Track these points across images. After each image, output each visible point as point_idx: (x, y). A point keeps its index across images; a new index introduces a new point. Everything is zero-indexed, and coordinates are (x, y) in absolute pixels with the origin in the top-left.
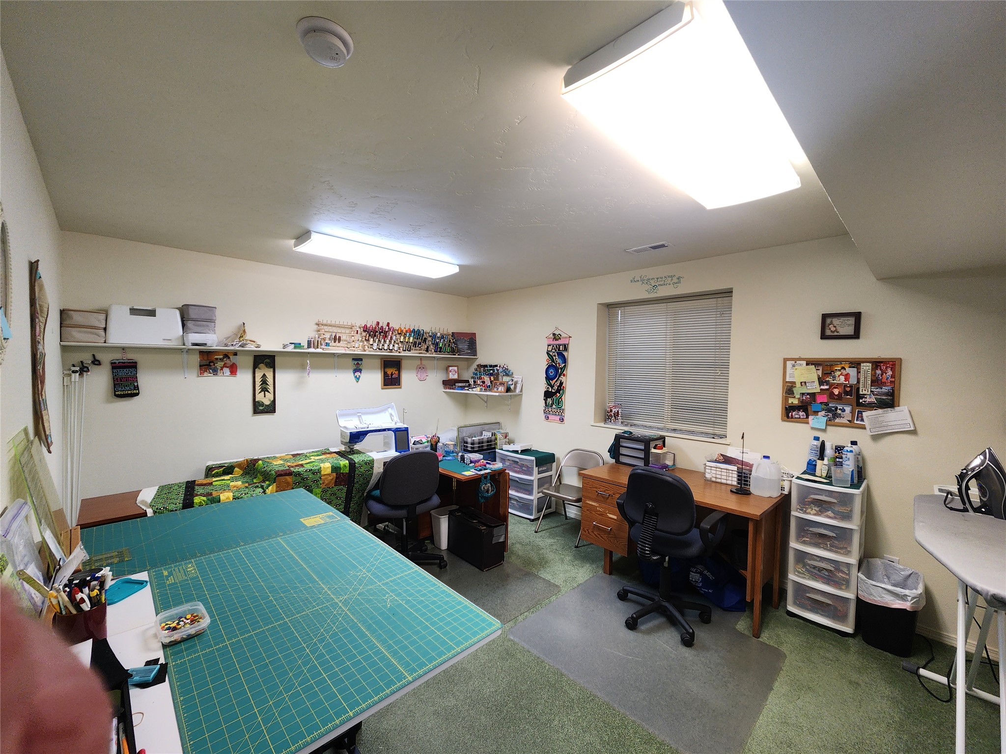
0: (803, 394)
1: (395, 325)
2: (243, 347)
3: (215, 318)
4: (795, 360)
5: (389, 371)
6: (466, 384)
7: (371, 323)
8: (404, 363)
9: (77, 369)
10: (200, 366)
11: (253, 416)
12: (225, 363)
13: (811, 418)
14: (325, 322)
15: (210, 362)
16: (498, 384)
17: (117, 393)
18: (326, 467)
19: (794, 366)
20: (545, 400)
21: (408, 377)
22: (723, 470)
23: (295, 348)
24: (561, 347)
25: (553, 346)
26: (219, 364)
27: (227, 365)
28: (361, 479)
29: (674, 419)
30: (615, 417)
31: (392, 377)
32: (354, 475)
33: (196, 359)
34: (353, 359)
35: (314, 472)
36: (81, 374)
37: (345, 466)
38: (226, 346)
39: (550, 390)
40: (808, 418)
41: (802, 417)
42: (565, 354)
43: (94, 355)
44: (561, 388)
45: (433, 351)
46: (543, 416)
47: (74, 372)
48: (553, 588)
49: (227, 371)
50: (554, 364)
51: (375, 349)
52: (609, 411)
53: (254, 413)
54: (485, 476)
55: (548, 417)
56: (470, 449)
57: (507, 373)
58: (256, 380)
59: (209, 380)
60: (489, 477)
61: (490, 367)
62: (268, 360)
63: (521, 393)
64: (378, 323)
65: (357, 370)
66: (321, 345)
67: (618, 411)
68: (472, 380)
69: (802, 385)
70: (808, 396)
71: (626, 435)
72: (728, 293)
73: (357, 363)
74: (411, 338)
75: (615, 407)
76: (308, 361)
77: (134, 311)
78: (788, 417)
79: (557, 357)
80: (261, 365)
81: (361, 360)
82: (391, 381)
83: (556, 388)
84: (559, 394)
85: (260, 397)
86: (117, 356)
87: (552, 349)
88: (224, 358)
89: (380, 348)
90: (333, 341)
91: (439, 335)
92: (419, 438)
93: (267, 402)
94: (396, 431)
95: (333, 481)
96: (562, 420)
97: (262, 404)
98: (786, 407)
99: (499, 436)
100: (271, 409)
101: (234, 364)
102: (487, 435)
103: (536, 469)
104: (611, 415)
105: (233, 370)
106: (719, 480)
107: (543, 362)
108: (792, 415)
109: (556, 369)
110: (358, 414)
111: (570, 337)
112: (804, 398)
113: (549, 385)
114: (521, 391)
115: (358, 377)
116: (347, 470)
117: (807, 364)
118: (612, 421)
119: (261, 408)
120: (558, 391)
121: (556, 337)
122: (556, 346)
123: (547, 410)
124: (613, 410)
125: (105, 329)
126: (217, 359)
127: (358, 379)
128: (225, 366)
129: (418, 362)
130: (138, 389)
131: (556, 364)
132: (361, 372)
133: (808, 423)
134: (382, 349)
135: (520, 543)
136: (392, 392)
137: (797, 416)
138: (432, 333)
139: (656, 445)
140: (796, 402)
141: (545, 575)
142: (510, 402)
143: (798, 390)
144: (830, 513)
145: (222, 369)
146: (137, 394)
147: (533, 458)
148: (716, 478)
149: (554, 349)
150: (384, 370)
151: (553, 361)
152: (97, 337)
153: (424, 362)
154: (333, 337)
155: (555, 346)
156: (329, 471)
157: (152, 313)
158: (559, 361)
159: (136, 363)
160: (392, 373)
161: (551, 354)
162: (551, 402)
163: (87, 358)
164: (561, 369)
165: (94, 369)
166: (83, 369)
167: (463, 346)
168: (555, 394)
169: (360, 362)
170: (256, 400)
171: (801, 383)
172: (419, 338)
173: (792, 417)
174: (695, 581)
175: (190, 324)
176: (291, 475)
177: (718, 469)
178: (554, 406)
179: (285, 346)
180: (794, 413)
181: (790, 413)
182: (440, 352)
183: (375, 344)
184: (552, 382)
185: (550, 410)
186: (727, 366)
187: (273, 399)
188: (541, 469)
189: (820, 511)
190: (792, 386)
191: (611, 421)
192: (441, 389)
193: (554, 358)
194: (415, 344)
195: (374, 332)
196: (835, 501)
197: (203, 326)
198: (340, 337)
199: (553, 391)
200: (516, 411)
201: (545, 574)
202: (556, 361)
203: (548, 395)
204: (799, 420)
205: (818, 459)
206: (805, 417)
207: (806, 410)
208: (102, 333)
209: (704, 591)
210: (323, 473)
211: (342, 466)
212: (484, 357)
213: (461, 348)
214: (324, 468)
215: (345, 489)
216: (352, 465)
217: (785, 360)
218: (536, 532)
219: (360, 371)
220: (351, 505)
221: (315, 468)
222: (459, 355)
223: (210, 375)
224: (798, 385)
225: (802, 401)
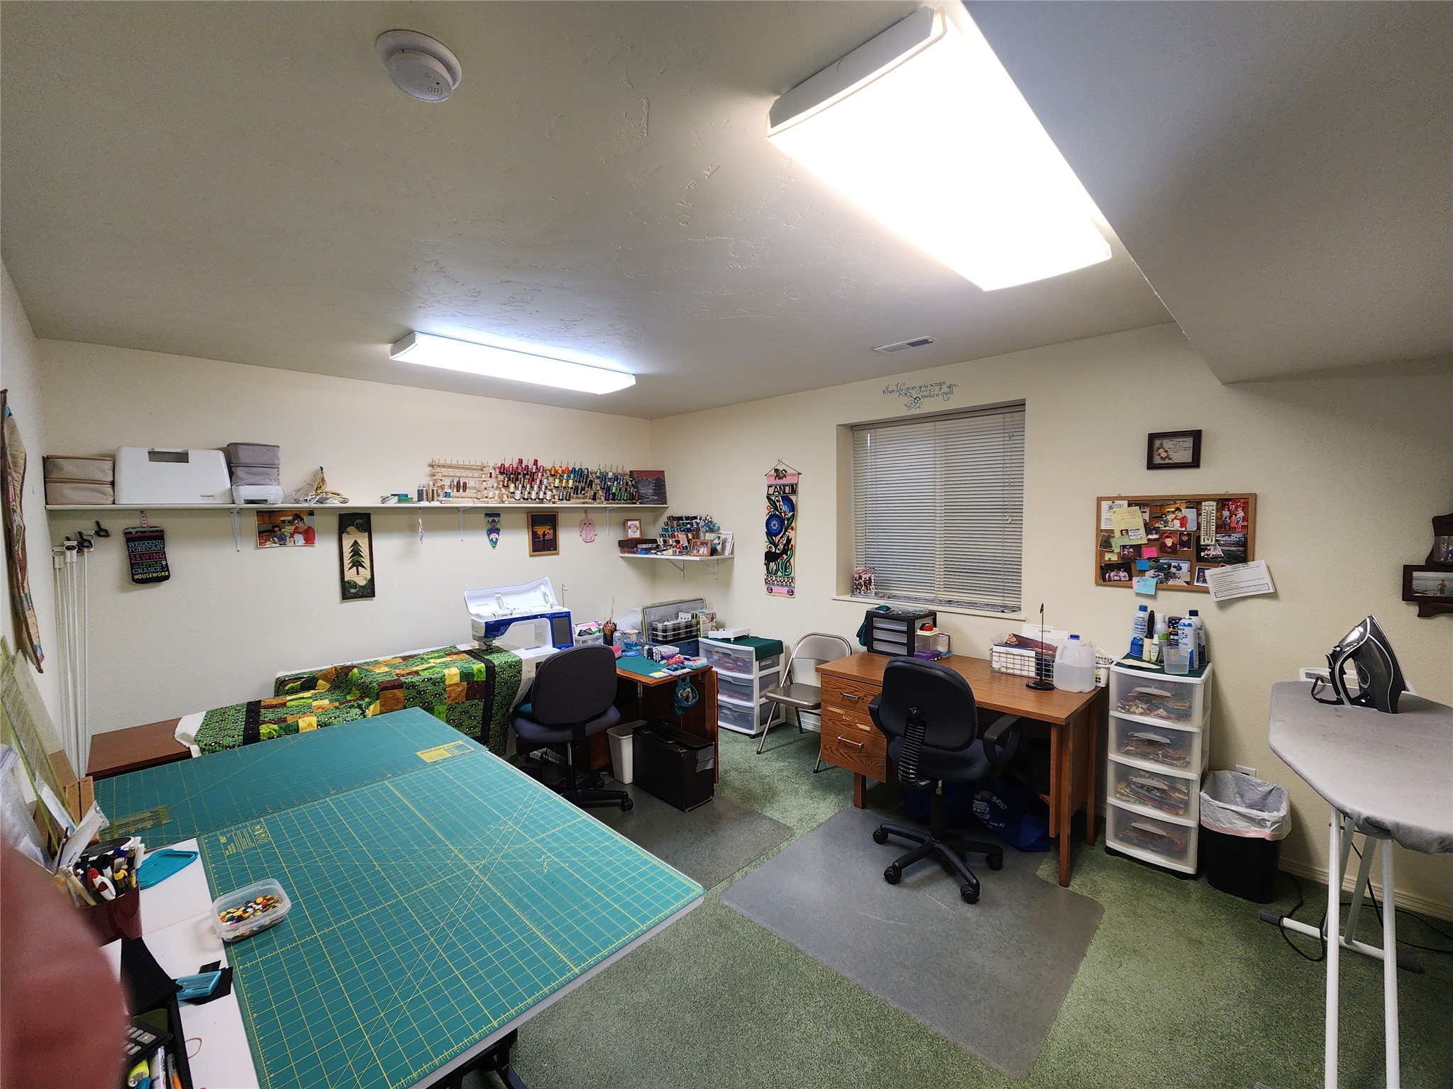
0: (1124, 547)
1: (545, 463)
2: (322, 503)
3: (277, 462)
4: (1113, 499)
5: (540, 530)
6: (652, 545)
7: (510, 461)
8: (561, 518)
9: (74, 543)
10: (259, 533)
11: (342, 603)
12: (297, 528)
13: (1135, 579)
14: (442, 462)
15: (274, 527)
16: (699, 543)
17: (136, 577)
18: (452, 674)
19: (1111, 508)
20: (767, 565)
21: (568, 538)
22: (1016, 657)
23: (399, 501)
24: (787, 488)
25: (776, 487)
26: (288, 529)
27: (300, 530)
28: (505, 689)
29: (947, 587)
30: (867, 586)
31: (544, 538)
32: (494, 683)
33: (252, 523)
34: (486, 515)
35: (435, 682)
36: (80, 551)
37: (480, 671)
38: (297, 503)
39: (774, 550)
40: (1132, 580)
41: (1123, 579)
42: (793, 498)
43: (98, 523)
44: (788, 547)
45: (603, 498)
46: (764, 587)
47: (69, 548)
48: (783, 831)
49: (300, 539)
50: (777, 513)
51: (517, 498)
52: (858, 578)
53: (343, 599)
54: (683, 678)
55: (772, 590)
56: (661, 639)
57: (711, 527)
58: (344, 550)
59: (273, 552)
60: (688, 678)
61: (686, 520)
62: (359, 521)
63: (732, 556)
64: (521, 461)
65: (493, 530)
66: (438, 495)
67: (870, 578)
68: (661, 539)
69: (1122, 535)
70: (1131, 550)
71: (882, 612)
72: (1020, 406)
73: (493, 520)
74: (571, 482)
75: (866, 572)
76: (420, 520)
77: (155, 456)
78: (1104, 579)
79: (781, 503)
80: (351, 529)
81: (498, 515)
82: (544, 544)
83: (782, 547)
84: (787, 555)
85: (350, 575)
86: (134, 523)
87: (774, 492)
88: (294, 520)
89: (526, 497)
90: (455, 490)
91: (610, 475)
92: (587, 626)
93: (361, 582)
94: (552, 617)
95: (464, 694)
96: (791, 593)
97: (355, 585)
98: (1101, 566)
99: (702, 619)
100: (368, 591)
101: (310, 527)
102: (685, 618)
103: (756, 665)
104: (860, 584)
105: (309, 537)
106: (1010, 671)
107: (761, 511)
108: (1109, 577)
109: (781, 520)
110: (497, 596)
111: (799, 474)
112: (1126, 552)
113: (771, 543)
114: (732, 552)
115: (494, 540)
116: (483, 677)
117: (1129, 505)
118: (862, 592)
119: (353, 591)
120: (785, 551)
121: (779, 474)
122: (780, 487)
123: (769, 579)
124: (864, 577)
125: (113, 484)
126: (283, 522)
127: (494, 543)
128: (296, 531)
129: (583, 516)
130: (168, 570)
131: (780, 513)
132: (498, 533)
133: (1131, 587)
134: (527, 499)
135: (736, 770)
136: (545, 560)
137: (1116, 578)
138: (600, 473)
139: (924, 625)
140: (1114, 558)
141: (772, 813)
142: (716, 568)
143: (1117, 542)
144: (1161, 712)
145: (292, 536)
146: (167, 578)
147: (752, 649)
148: (1007, 668)
149: (778, 491)
150: (532, 529)
151: (776, 508)
152: (101, 495)
153: (591, 516)
154: (455, 484)
155: (778, 487)
156: (457, 679)
157: (182, 457)
158: (785, 508)
159: (162, 531)
160: (544, 532)
161: (773, 498)
162: (775, 568)
163: (88, 528)
164: (788, 519)
165: (98, 542)
166: (83, 544)
167: (647, 490)
168: (780, 555)
169: (496, 519)
170: (346, 579)
171: (1122, 531)
172: (582, 480)
173: (1110, 580)
174: (981, 812)
175: (240, 472)
176: (402, 687)
177: (1008, 656)
178: (779, 574)
179: (384, 500)
180: (1112, 574)
181: (1107, 575)
182: (613, 499)
183: (518, 492)
184: (776, 539)
185: (774, 579)
186: (1019, 510)
187: (370, 577)
188: (763, 663)
189: (1148, 709)
190: (1109, 536)
191: (860, 593)
192: (617, 553)
193: (778, 504)
194: (576, 490)
195: (515, 475)
196: (1169, 695)
197: (262, 474)
198: (465, 484)
199: (777, 551)
200: (726, 582)
201: (772, 812)
202: (781, 509)
203: (770, 557)
204: (1119, 584)
205: (1146, 637)
206: (1127, 579)
207: (1128, 569)
208: (108, 489)
209: (993, 826)
210: (447, 682)
211: (475, 671)
212: (678, 504)
213: (644, 493)
214: (449, 675)
215: (481, 705)
216: (490, 669)
217: (1100, 500)
218: (759, 753)
219: (497, 531)
220: (491, 727)
221: (436, 676)
222: (640, 503)
223: (274, 545)
224: (1117, 534)
225: (1122, 557)
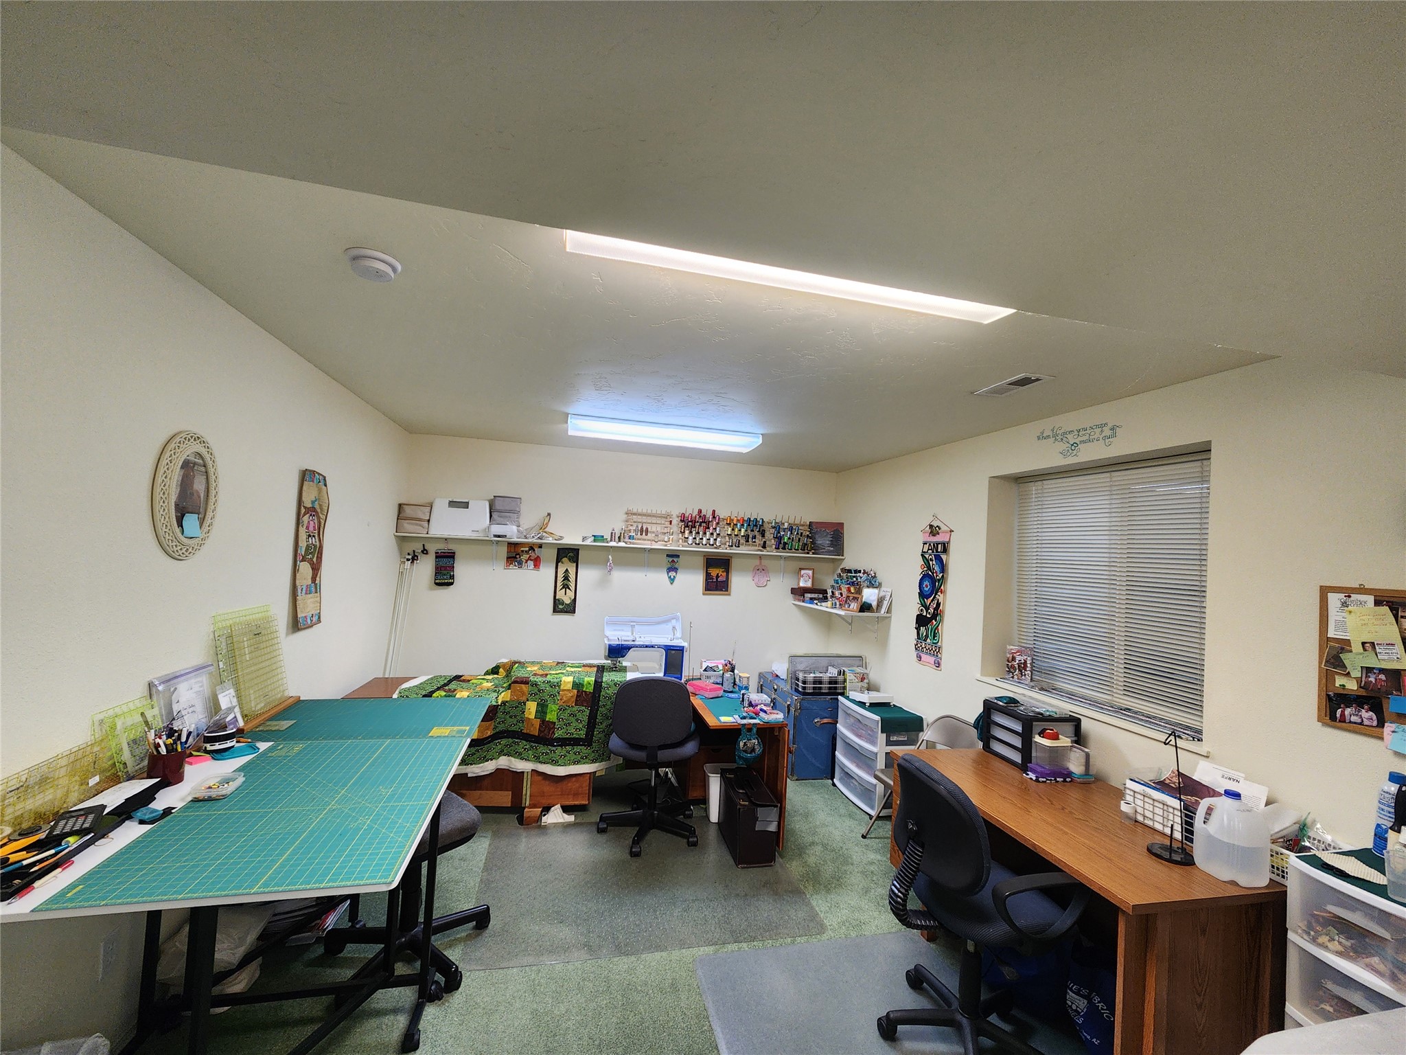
0: (1369, 670)
1: (723, 513)
2: (541, 539)
3: (518, 509)
4: (1348, 592)
5: (714, 572)
6: (822, 595)
7: (691, 510)
8: (735, 563)
9: (410, 557)
10: (507, 558)
11: (553, 615)
12: (530, 556)
13: (1389, 727)
14: (635, 511)
15: (516, 555)
16: (851, 598)
17: (437, 581)
18: (568, 681)
19: (1344, 604)
20: (918, 629)
21: (739, 581)
22: (1156, 804)
23: (595, 541)
24: (940, 546)
25: (930, 545)
26: (525, 557)
27: (532, 558)
28: (609, 703)
29: (1129, 690)
30: (1021, 671)
31: (717, 580)
32: (599, 696)
33: (503, 551)
34: (667, 555)
35: (553, 685)
36: (412, 562)
37: (590, 684)
38: (526, 538)
39: (925, 614)
40: (1383, 727)
41: (1366, 722)
42: (944, 557)
43: (424, 545)
44: (937, 614)
45: (774, 546)
46: (914, 653)
47: (408, 560)
48: (814, 925)
49: (531, 564)
50: (930, 573)
51: (690, 543)
52: (1010, 659)
53: (554, 612)
54: (749, 728)
55: (920, 658)
57: (873, 582)
58: (558, 575)
59: (514, 572)
60: (755, 730)
61: (855, 573)
62: (571, 554)
63: (888, 615)
64: (700, 511)
65: (672, 569)
66: (624, 538)
67: (1025, 662)
68: (830, 590)
69: (1365, 650)
70: (1382, 677)
71: (1001, 703)
72: (1202, 452)
73: (673, 561)
74: (743, 530)
75: (1021, 652)
76: (610, 557)
77: (453, 504)
78: (1333, 717)
79: (934, 562)
80: (565, 560)
81: (678, 556)
82: (716, 585)
83: (932, 611)
84: (936, 621)
85: (561, 594)
86: (441, 547)
87: (929, 549)
88: (529, 550)
89: (697, 542)
90: (639, 534)
91: (786, 525)
92: (715, 663)
93: (567, 601)
94: (668, 649)
95: (574, 699)
96: (938, 665)
97: (563, 603)
98: (1328, 696)
99: (849, 676)
100: (570, 609)
101: (538, 557)
102: (833, 672)
103: (882, 737)
104: (1013, 667)
105: (537, 562)
106: (1149, 823)
107: (915, 570)
108: (1343, 714)
109: (933, 581)
110: (632, 624)
111: (951, 531)
112: (1372, 679)
113: (922, 606)
114: (889, 611)
115: (672, 577)
116: (591, 689)
117: (1378, 603)
118: (1016, 677)
119: (561, 607)
120: (934, 616)
121: (934, 530)
122: (934, 545)
123: (919, 645)
124: (1018, 658)
125: (429, 521)
126: (522, 551)
127: (672, 580)
128: (529, 559)
129: (757, 562)
130: (453, 579)
131: (933, 573)
132: (676, 572)
133: (1382, 738)
134: (699, 544)
135: (825, 846)
136: (717, 599)
137: (1354, 719)
138: (776, 523)
139: (1044, 730)
140: (1352, 686)
141: (819, 903)
142: (876, 628)
143: (1355, 661)
144: (1375, 960)
145: (526, 562)
146: (452, 584)
147: (877, 718)
148: (1144, 817)
149: (931, 549)
150: (707, 570)
151: (929, 568)
152: (420, 528)
153: (765, 562)
154: (639, 529)
155: (932, 544)
156: (570, 686)
157: (465, 505)
158: (937, 568)
159: (454, 553)
160: (718, 574)
161: (927, 556)
162: (925, 634)
163: (419, 549)
164: (939, 580)
165: (422, 557)
166: (414, 558)
167: (824, 541)
168: (930, 620)
169: (675, 560)
170: (557, 598)
171: (1363, 644)
172: (755, 528)
173: (1343, 720)
174: (1076, 1011)
175: (495, 515)
176: (528, 684)
177: (1146, 799)
178: (928, 640)
179: (584, 539)
180: (1348, 711)
181: (1340, 710)
182: (784, 548)
183: (691, 538)
184: (928, 602)
185: (923, 646)
186: (1200, 592)
187: (573, 598)
188: (895, 738)
189: (1353, 948)
190: (1342, 649)
191: (1013, 677)
192: (790, 600)
193: (931, 563)
194: (747, 537)
195: (694, 523)
196: (1387, 935)
197: (506, 517)
198: (647, 529)
199: (928, 616)
200: (882, 642)
201: (820, 901)
202: (934, 569)
203: (921, 621)
204: (1359, 728)
205: (1391, 828)
206: (1375, 723)
207: (1377, 708)
208: (425, 524)
209: (1086, 1037)
210: (562, 687)
211: (585, 683)
212: (851, 559)
213: (820, 544)
214: (564, 681)
215: (587, 712)
216: (598, 684)
217: (1324, 591)
218: (864, 837)
219: (675, 570)
220: (595, 733)
221: (555, 680)
222: (813, 554)
223: (515, 567)
224: (1357, 647)
225: (1365, 686)
